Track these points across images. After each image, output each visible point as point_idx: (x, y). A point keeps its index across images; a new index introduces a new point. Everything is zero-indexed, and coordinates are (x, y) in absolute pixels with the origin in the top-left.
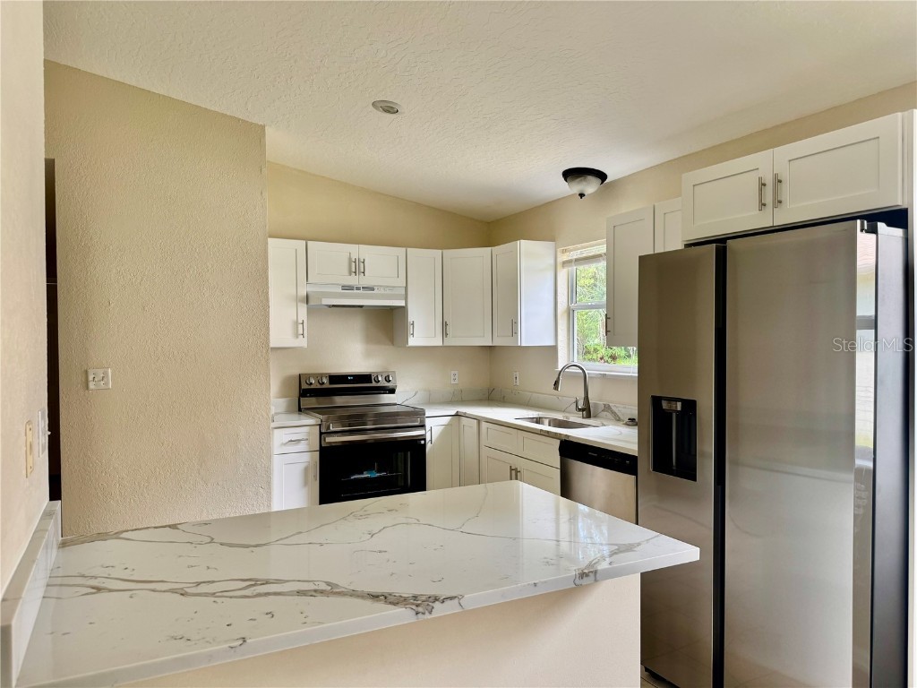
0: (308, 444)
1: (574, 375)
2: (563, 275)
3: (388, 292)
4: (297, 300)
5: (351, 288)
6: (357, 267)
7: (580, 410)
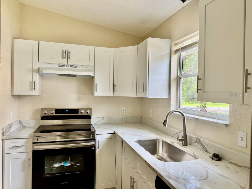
0: (26, 148)
1: (177, 116)
2: (175, 59)
3: (85, 69)
4: (33, 71)
5: (64, 66)
6: (66, 55)
7: (180, 140)
